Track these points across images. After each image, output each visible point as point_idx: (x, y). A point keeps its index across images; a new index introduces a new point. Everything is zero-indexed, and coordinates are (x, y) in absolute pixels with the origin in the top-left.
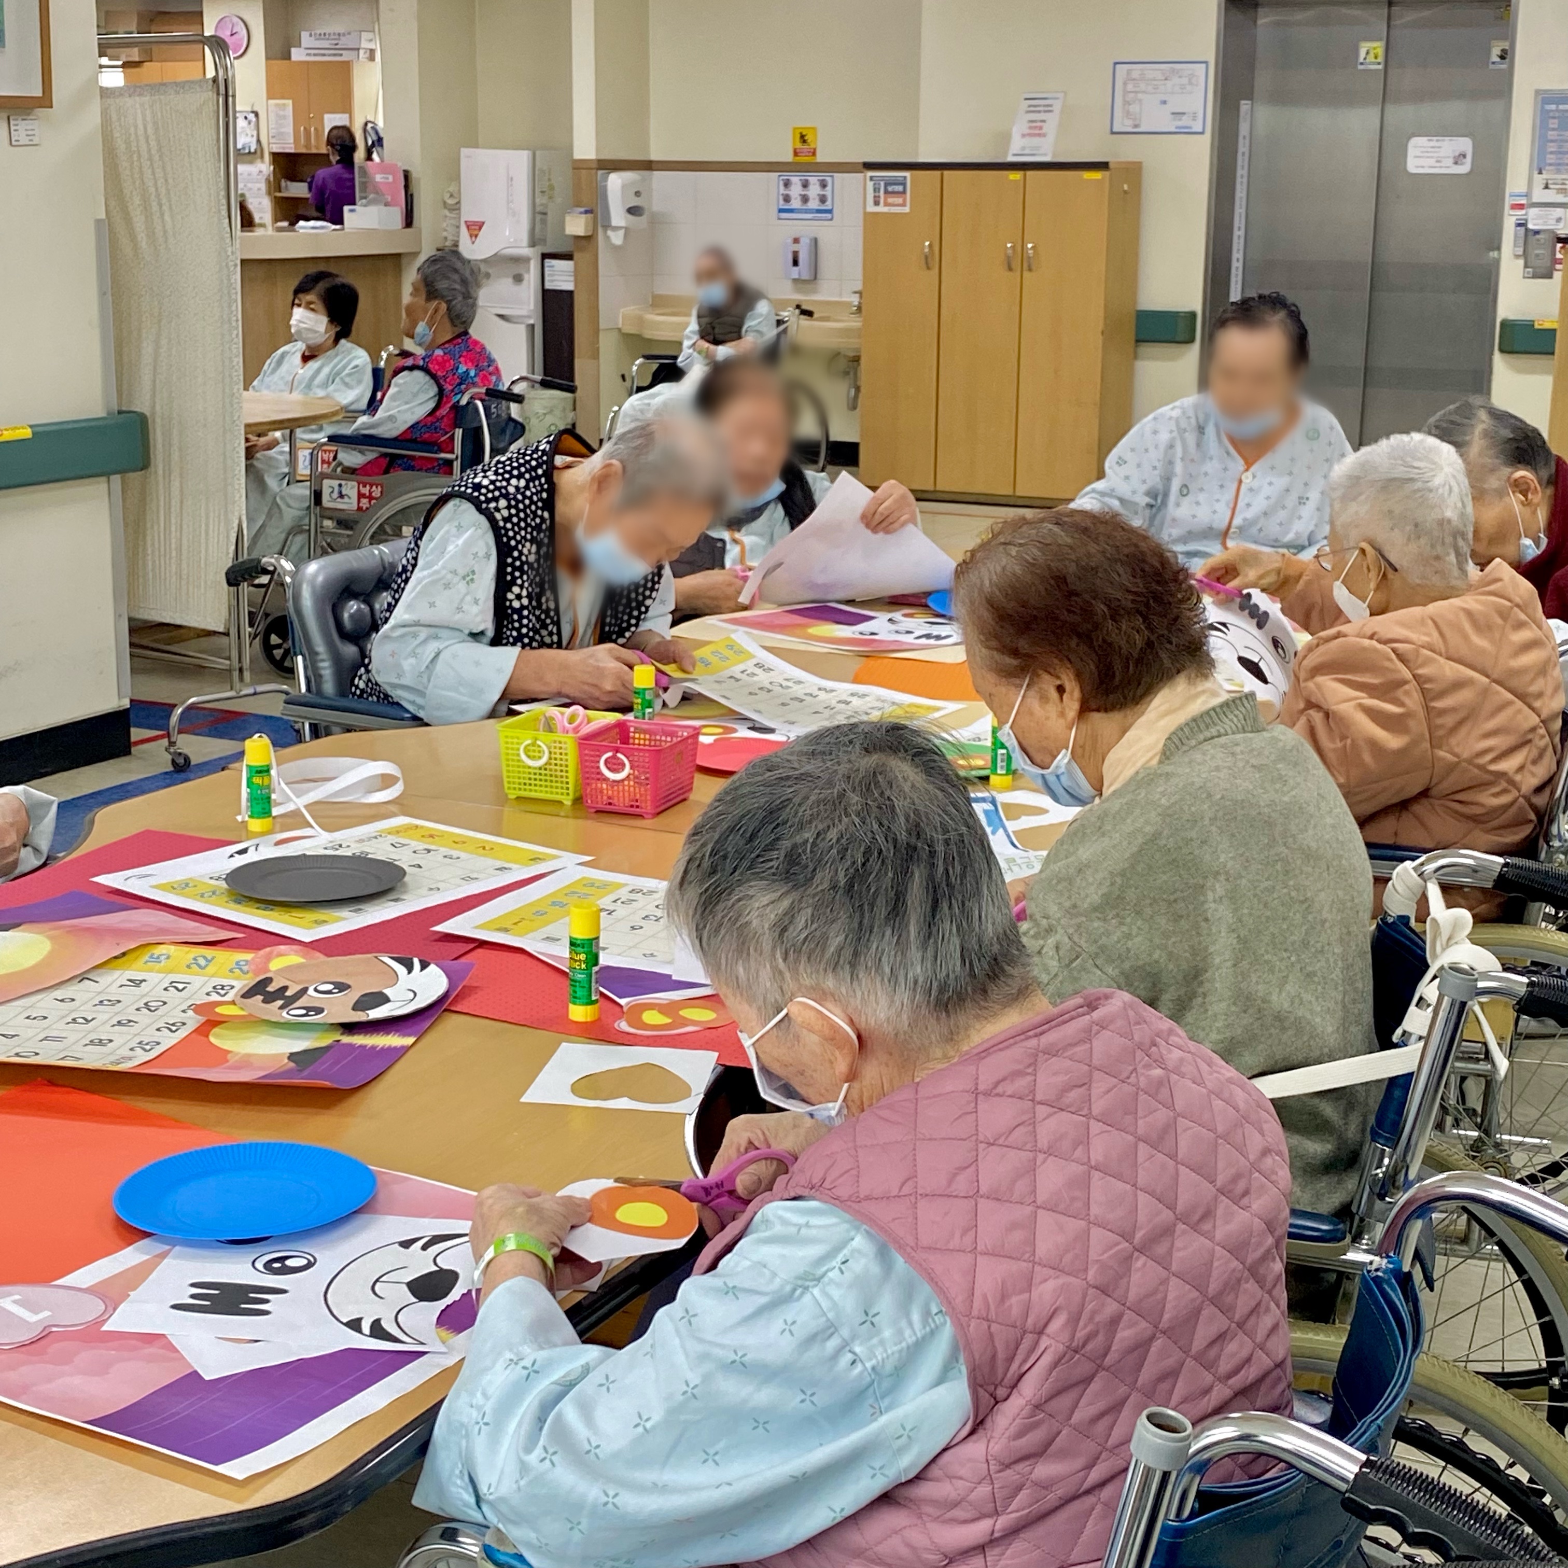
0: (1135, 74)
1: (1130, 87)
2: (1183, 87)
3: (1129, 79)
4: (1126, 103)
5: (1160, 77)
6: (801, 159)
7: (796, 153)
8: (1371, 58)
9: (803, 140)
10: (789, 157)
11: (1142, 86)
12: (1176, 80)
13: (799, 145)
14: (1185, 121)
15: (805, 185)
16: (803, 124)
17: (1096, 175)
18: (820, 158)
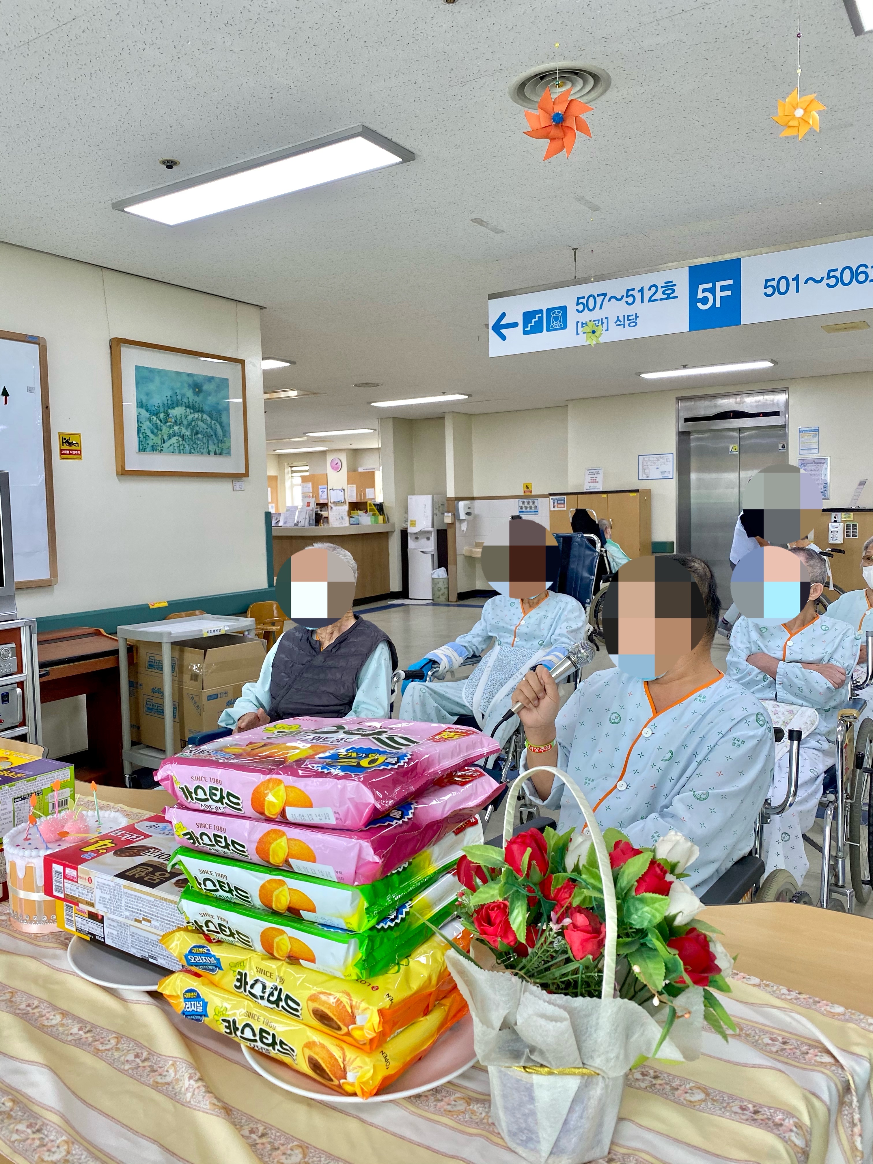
0: (646, 459)
1: (645, 463)
2: (664, 463)
3: (644, 460)
4: (644, 469)
5: (655, 459)
6: (526, 494)
7: (525, 492)
8: (734, 450)
9: (527, 487)
10: (522, 494)
11: (649, 463)
12: (662, 460)
13: (526, 489)
14: (666, 475)
15: (528, 503)
16: (527, 482)
17: (634, 494)
18: (533, 493)
